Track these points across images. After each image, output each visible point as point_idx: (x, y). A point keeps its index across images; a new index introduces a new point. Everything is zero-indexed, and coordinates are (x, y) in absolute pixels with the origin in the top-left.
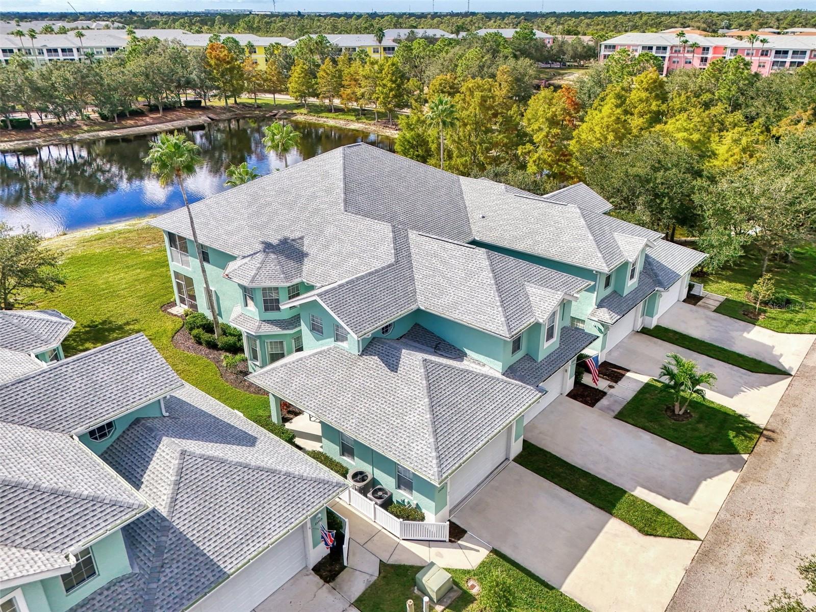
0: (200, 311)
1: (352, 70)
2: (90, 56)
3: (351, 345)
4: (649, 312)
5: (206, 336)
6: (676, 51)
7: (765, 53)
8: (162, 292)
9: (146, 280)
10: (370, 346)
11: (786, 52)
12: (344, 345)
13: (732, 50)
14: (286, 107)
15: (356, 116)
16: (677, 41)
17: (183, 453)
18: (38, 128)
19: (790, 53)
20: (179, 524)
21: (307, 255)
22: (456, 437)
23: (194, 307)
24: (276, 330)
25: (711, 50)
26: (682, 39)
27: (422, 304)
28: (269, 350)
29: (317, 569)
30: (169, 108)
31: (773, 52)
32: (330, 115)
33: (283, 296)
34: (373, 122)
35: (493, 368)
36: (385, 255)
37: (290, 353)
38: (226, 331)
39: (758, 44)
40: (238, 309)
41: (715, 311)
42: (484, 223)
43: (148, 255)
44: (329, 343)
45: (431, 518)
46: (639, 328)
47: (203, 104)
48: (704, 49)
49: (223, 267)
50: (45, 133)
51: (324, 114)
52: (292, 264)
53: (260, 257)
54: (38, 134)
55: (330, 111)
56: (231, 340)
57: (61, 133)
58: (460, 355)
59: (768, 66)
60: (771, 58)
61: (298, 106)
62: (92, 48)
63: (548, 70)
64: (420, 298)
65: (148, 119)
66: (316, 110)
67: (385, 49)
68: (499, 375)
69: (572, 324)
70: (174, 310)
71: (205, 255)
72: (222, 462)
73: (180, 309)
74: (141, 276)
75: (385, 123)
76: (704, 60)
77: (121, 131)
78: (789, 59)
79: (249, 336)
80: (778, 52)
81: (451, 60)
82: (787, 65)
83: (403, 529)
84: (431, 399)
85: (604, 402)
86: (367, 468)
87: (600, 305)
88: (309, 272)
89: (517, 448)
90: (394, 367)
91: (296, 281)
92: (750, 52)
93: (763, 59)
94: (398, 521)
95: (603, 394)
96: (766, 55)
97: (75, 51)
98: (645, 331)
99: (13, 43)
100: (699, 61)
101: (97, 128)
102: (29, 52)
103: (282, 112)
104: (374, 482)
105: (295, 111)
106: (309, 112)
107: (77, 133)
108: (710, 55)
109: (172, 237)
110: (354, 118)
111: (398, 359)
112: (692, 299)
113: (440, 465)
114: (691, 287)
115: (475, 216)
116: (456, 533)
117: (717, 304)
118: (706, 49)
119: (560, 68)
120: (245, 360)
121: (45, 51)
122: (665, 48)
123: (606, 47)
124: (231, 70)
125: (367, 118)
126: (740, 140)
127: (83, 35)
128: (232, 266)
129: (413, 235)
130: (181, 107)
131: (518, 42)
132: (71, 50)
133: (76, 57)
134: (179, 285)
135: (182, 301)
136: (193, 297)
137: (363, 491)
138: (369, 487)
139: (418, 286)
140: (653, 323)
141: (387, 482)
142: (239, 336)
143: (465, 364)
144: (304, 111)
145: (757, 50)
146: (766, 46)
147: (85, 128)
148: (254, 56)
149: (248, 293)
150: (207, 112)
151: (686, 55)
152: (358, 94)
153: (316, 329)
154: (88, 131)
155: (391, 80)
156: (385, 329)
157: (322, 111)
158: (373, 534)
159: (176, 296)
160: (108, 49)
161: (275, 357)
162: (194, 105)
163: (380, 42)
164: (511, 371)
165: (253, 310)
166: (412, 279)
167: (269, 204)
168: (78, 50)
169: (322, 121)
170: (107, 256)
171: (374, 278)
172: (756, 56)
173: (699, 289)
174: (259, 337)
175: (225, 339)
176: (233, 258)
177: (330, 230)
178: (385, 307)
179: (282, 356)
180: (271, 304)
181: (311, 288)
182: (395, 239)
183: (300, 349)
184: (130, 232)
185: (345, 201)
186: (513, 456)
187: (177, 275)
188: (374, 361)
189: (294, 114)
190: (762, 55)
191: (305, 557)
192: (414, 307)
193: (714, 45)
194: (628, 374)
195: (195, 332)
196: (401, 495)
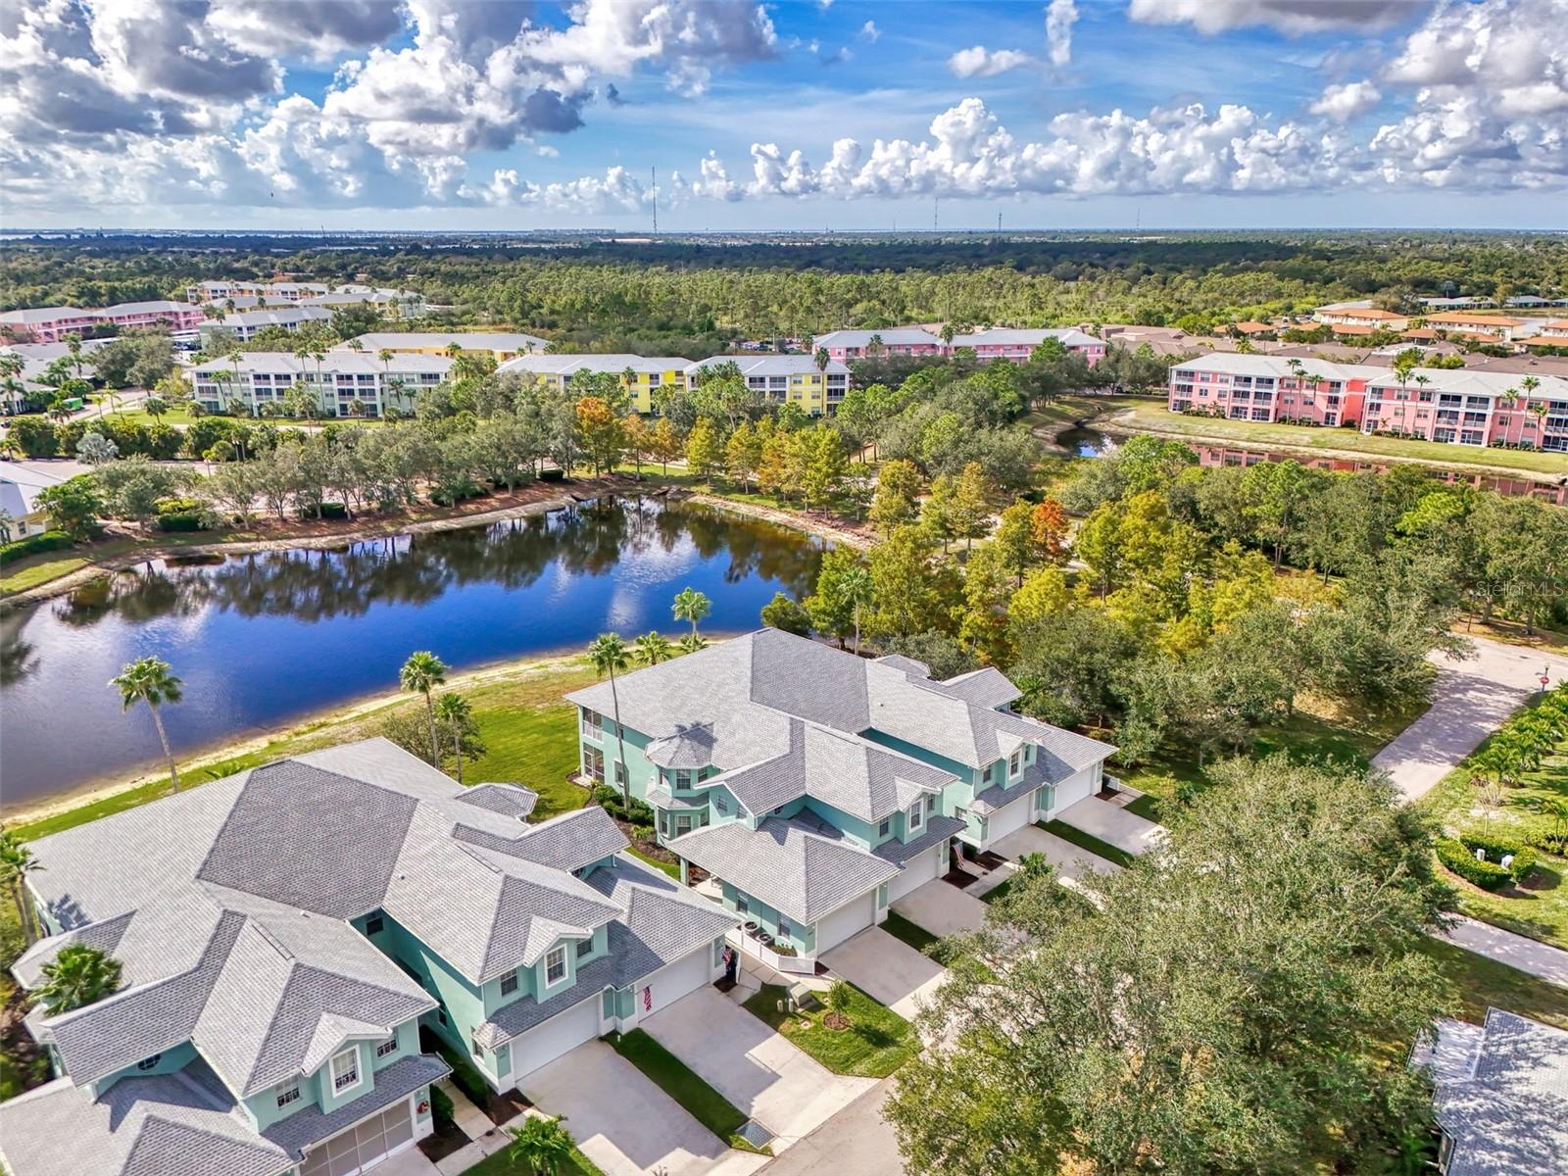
0: (607, 783)
1: (775, 442)
2: (396, 385)
3: (749, 822)
4: (1043, 804)
5: (617, 808)
6: (1288, 386)
7: (1426, 397)
8: (565, 761)
9: (544, 747)
10: (763, 824)
11: (1458, 398)
12: (743, 821)
13: (1374, 390)
14: (680, 481)
15: (778, 500)
16: (1289, 372)
17: (634, 889)
18: (354, 517)
19: (1464, 400)
20: (634, 930)
21: (716, 740)
22: (823, 895)
23: (601, 778)
24: (686, 807)
25: (1343, 386)
26: (1297, 368)
27: (810, 790)
28: (677, 824)
29: (717, 984)
30: (520, 484)
31: (1438, 397)
32: (743, 497)
33: (694, 778)
34: (801, 512)
35: (864, 847)
36: (781, 746)
37: (696, 827)
38: (634, 804)
39: (1412, 384)
40: (653, 786)
41: (1125, 808)
42: (882, 711)
43: (540, 716)
44: (731, 819)
45: (801, 954)
46: (1034, 821)
47: (565, 475)
48: (1333, 384)
49: (643, 747)
50: (364, 524)
51: (734, 496)
52: (703, 748)
53: (677, 741)
54: (355, 525)
55: (741, 490)
56: (641, 813)
57: (384, 524)
58: (838, 835)
59: (1432, 415)
60: (1435, 405)
61: (698, 481)
62: (400, 375)
63: (1091, 401)
64: (808, 785)
65: (493, 502)
66: (722, 489)
67: (830, 378)
68: (868, 853)
69: (957, 814)
70: (580, 781)
71: (621, 731)
72: (659, 897)
73: (585, 780)
74: (540, 742)
75: (818, 515)
76: (1334, 401)
77: (460, 520)
78: (1463, 409)
79: (662, 811)
80: (1444, 397)
81: (916, 426)
82: (1461, 417)
83: (781, 962)
84: (807, 866)
85: (973, 886)
86: (757, 920)
87: (977, 798)
88: (717, 757)
89: (882, 915)
90: (781, 841)
91: (706, 764)
92: (1402, 393)
93: (1423, 405)
94: (777, 956)
95: (975, 879)
96: (1429, 400)
97: (377, 378)
98: (1040, 824)
99: (291, 366)
100: (1325, 403)
101: (429, 516)
102: (310, 378)
103: (674, 488)
104: (762, 929)
105: (693, 489)
106: (714, 491)
107: (404, 524)
108: (1342, 394)
109: (586, 711)
110: (774, 504)
111: (786, 834)
112: (1107, 793)
113: (808, 912)
114: (1105, 781)
115: (874, 703)
116: (820, 969)
117: (1131, 800)
118: (1336, 385)
119: (1113, 398)
120: (654, 832)
121: (334, 378)
122: (1271, 381)
123: (1179, 373)
124: (608, 434)
125: (794, 506)
126: (1244, 592)
127: (390, 358)
128: (652, 748)
129: (809, 724)
130: (535, 481)
131: (1038, 364)
132: (371, 377)
133: (377, 386)
134: (587, 757)
135: (588, 771)
136: (600, 769)
137: (753, 935)
138: (757, 933)
139: (808, 775)
140: (1050, 816)
141: (771, 929)
142: (647, 809)
143: (842, 843)
144: (706, 488)
145: (1414, 392)
146: (1426, 387)
147: (414, 516)
148: (634, 386)
149: (664, 773)
150: (570, 488)
151: (1305, 392)
152: (783, 477)
153: (721, 807)
154: (417, 522)
155: (828, 463)
156: (778, 810)
157: (731, 491)
158: (759, 966)
159: (583, 766)
160: (423, 376)
161: (682, 831)
162: (553, 479)
163: (823, 369)
164: (878, 851)
165: (667, 787)
166: (803, 768)
167: (682, 687)
168: (381, 376)
169: (731, 505)
170: (498, 717)
171: (772, 767)
172: (1413, 400)
173: (1116, 783)
174: (671, 812)
175: (635, 812)
176: (652, 740)
177: (736, 718)
178: (777, 792)
179: (689, 829)
180: (683, 783)
181: (718, 771)
182: (792, 731)
183: (706, 823)
184: (513, 685)
185: (752, 690)
186: (878, 921)
187: (586, 746)
188: (766, 835)
189: (692, 494)
190: (1422, 399)
191: (708, 974)
192: (802, 793)
193: (1348, 379)
194: (1006, 864)
195: (606, 804)
196: (782, 940)
